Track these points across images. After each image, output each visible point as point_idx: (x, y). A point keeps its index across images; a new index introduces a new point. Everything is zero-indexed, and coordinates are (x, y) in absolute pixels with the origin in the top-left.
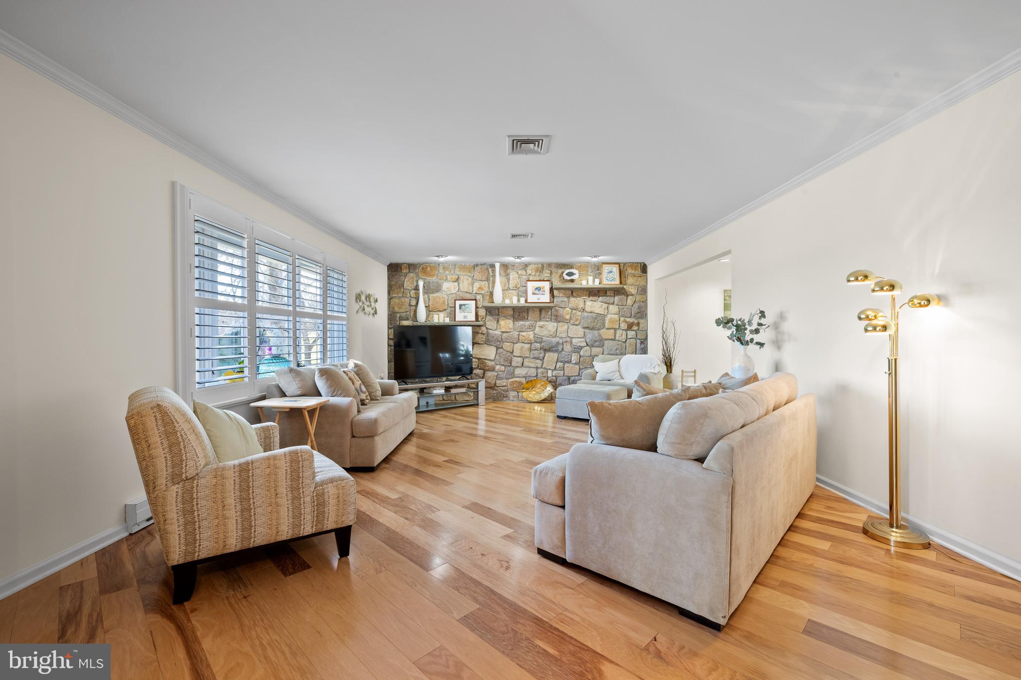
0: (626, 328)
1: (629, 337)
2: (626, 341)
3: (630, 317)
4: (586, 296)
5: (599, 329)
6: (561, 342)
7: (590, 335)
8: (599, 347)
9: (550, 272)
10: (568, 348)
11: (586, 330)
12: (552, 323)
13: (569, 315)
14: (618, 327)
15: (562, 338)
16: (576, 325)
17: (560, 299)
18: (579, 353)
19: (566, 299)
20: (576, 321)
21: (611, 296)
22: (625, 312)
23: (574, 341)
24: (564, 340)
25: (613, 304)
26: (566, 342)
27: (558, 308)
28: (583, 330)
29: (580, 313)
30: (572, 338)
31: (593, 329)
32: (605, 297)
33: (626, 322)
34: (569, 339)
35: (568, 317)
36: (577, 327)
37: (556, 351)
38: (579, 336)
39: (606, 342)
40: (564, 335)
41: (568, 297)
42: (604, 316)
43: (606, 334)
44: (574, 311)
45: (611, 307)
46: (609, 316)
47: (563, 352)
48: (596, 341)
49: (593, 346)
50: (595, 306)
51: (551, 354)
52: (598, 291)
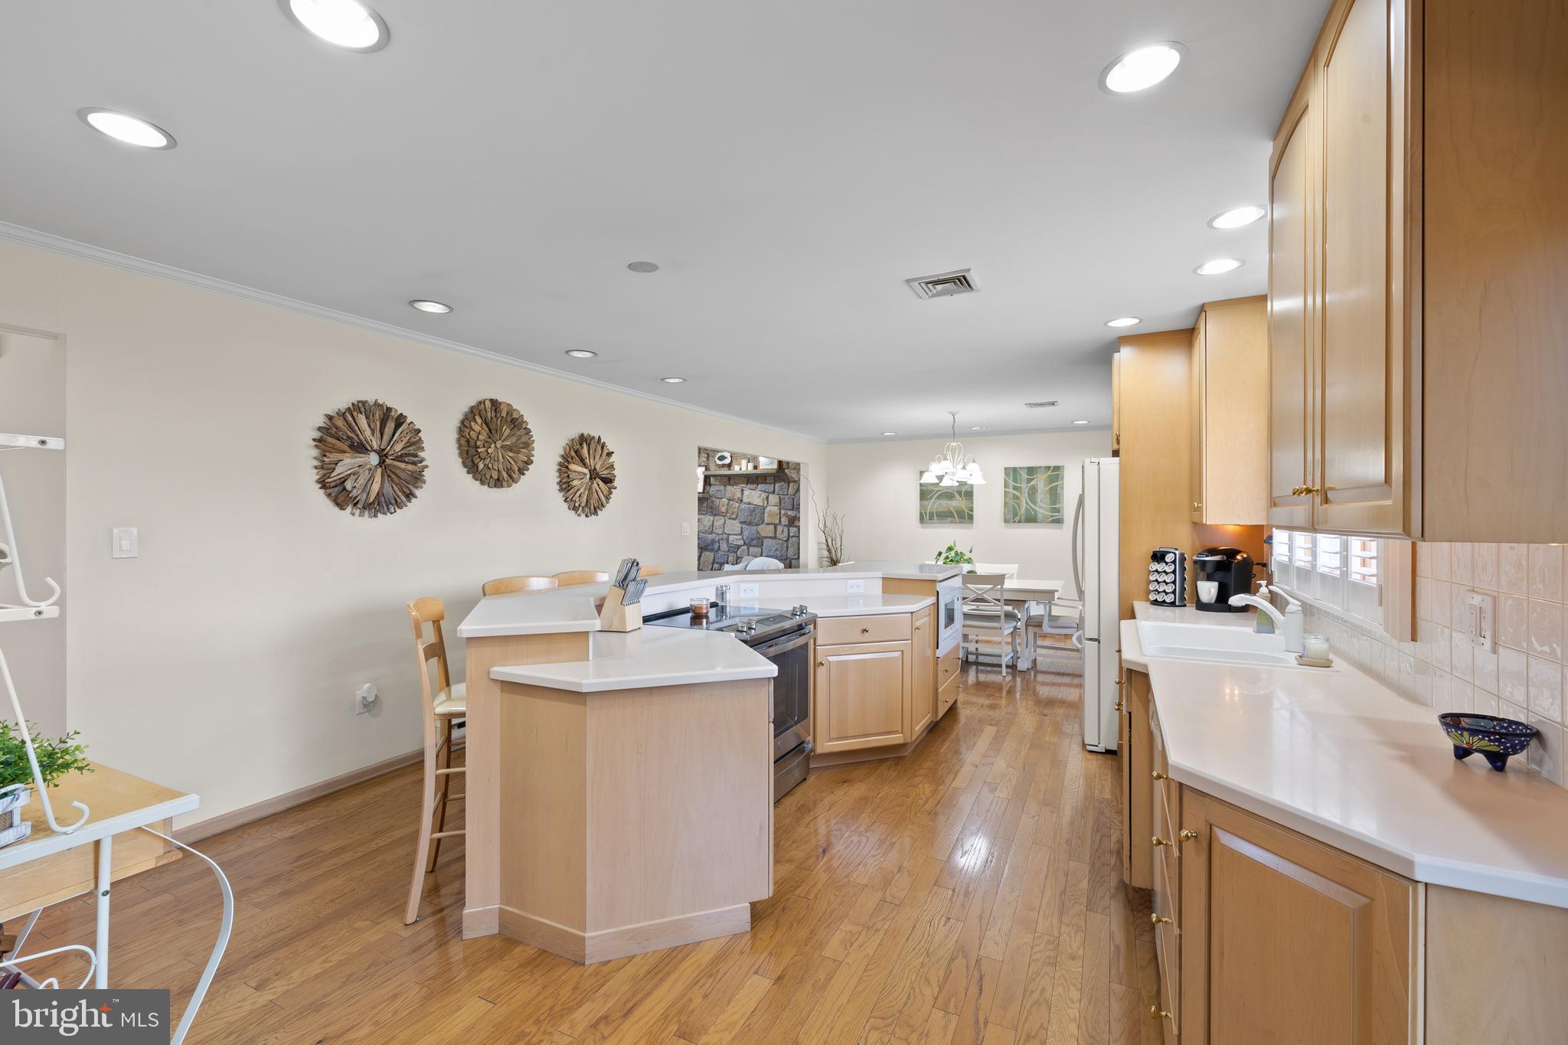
0: (787, 523)
1: (791, 534)
2: (788, 539)
3: (793, 509)
4: (744, 483)
5: (757, 525)
6: (717, 539)
7: (748, 531)
8: (757, 546)
9: (706, 455)
10: (724, 546)
11: (743, 526)
12: (708, 517)
13: (726, 507)
14: (778, 522)
15: (718, 534)
16: (734, 519)
17: (716, 488)
18: (736, 553)
19: (722, 488)
20: (733, 514)
21: (771, 483)
22: (786, 504)
23: (731, 538)
24: (721, 537)
25: (774, 492)
26: (722, 539)
27: (714, 499)
28: (739, 525)
29: (737, 505)
30: (729, 535)
31: (750, 524)
32: (764, 485)
33: (787, 515)
34: (725, 536)
35: (723, 509)
36: (734, 522)
37: (712, 550)
38: (736, 532)
39: (765, 541)
40: (720, 531)
41: (725, 486)
42: (764, 508)
43: (766, 530)
44: (731, 502)
45: (771, 496)
46: (768, 509)
47: (720, 552)
48: (754, 540)
49: (751, 546)
50: (754, 496)
51: (707, 553)
52: (757, 477)
